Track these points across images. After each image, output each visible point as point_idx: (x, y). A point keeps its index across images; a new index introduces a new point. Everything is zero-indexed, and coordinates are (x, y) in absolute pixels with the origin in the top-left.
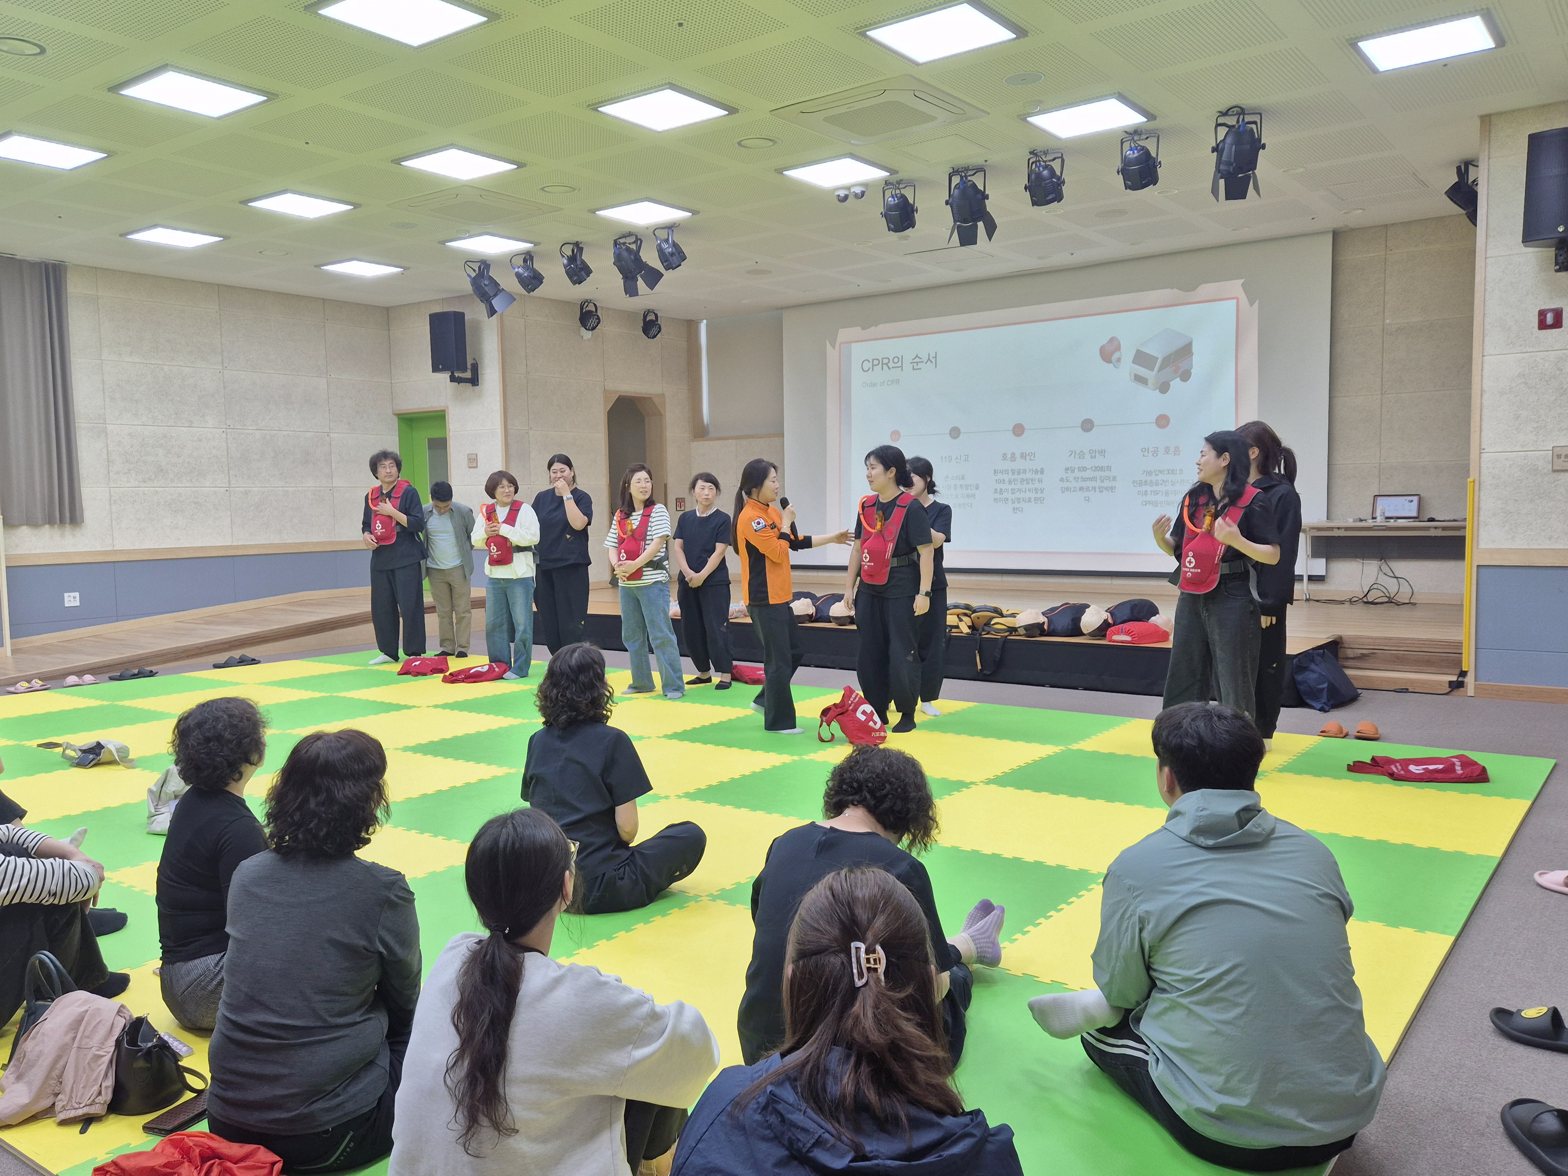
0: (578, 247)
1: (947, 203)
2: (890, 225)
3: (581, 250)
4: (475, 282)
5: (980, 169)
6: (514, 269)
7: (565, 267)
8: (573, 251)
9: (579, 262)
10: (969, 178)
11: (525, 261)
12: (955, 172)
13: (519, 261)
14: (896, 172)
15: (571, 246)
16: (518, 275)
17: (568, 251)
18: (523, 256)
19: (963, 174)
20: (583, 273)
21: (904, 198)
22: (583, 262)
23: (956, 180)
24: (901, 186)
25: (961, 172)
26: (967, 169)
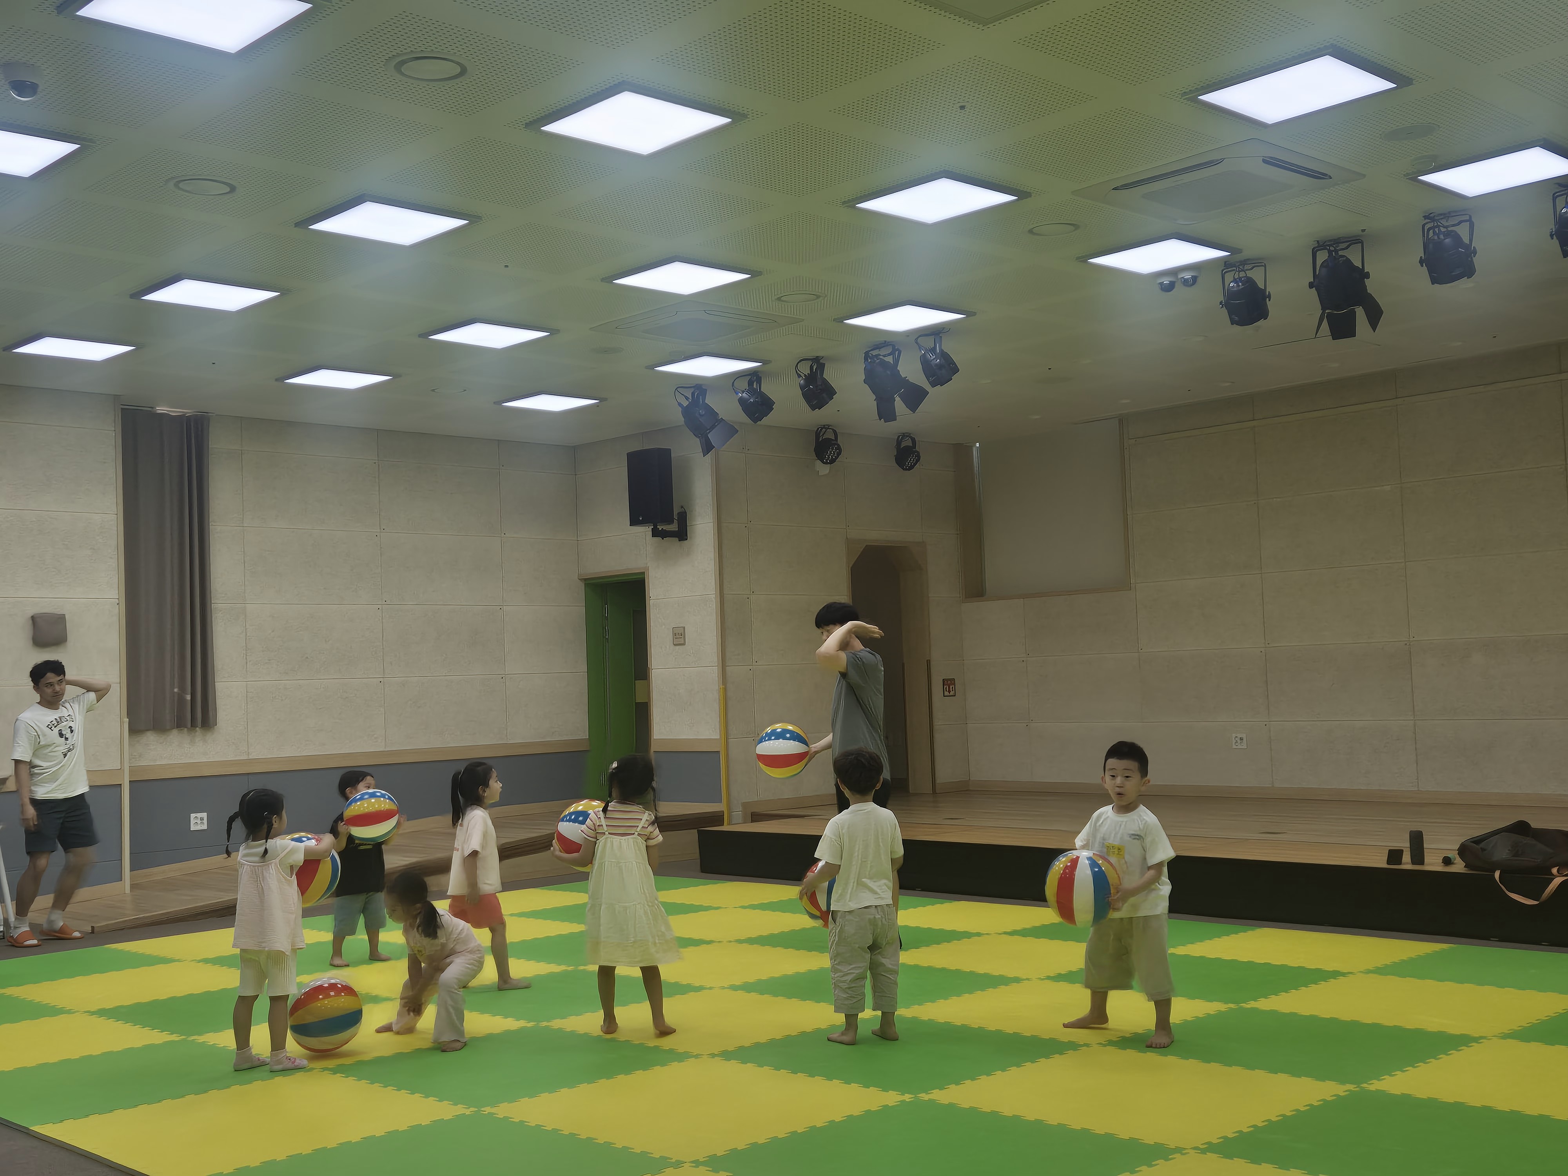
0: (818, 364)
1: (1311, 285)
2: (1233, 316)
3: (822, 367)
4: (687, 412)
5: (1356, 240)
6: (737, 394)
7: (802, 388)
8: (811, 368)
9: (819, 383)
10: (1340, 253)
11: (750, 383)
12: (1320, 246)
13: (744, 384)
14: (1239, 251)
15: (810, 363)
16: (741, 401)
17: (805, 369)
18: (748, 378)
19: (1332, 248)
20: (824, 395)
21: (1250, 282)
22: (825, 383)
23: (1322, 256)
24: (1246, 267)
25: (1329, 245)
26: (1337, 241)
